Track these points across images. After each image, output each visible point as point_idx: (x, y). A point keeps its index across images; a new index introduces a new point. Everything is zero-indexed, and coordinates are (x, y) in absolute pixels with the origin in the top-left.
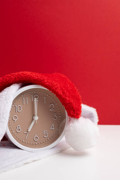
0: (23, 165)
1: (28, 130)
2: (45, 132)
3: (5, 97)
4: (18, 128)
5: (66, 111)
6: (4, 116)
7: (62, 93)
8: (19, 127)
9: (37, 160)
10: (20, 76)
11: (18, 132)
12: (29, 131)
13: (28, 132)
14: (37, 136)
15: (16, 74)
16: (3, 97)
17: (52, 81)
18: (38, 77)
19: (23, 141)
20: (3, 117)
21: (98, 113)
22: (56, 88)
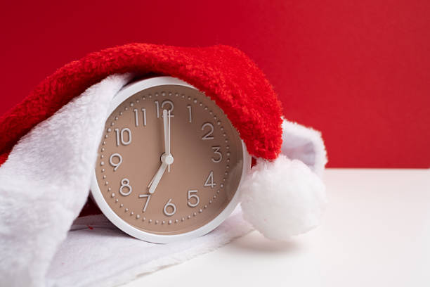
0: (133, 280)
1: (148, 188)
2: (191, 193)
3: (88, 110)
4: (124, 185)
5: (242, 141)
6: (83, 158)
7: (230, 97)
8: (126, 182)
9: (171, 265)
10: (126, 55)
11: (124, 194)
12: (152, 191)
13: (149, 194)
14: (171, 204)
15: (116, 50)
16: (81, 110)
17: (206, 66)
18: (169, 57)
19: (138, 216)
20: (81, 161)
21: (326, 144)
22: (216, 85)
